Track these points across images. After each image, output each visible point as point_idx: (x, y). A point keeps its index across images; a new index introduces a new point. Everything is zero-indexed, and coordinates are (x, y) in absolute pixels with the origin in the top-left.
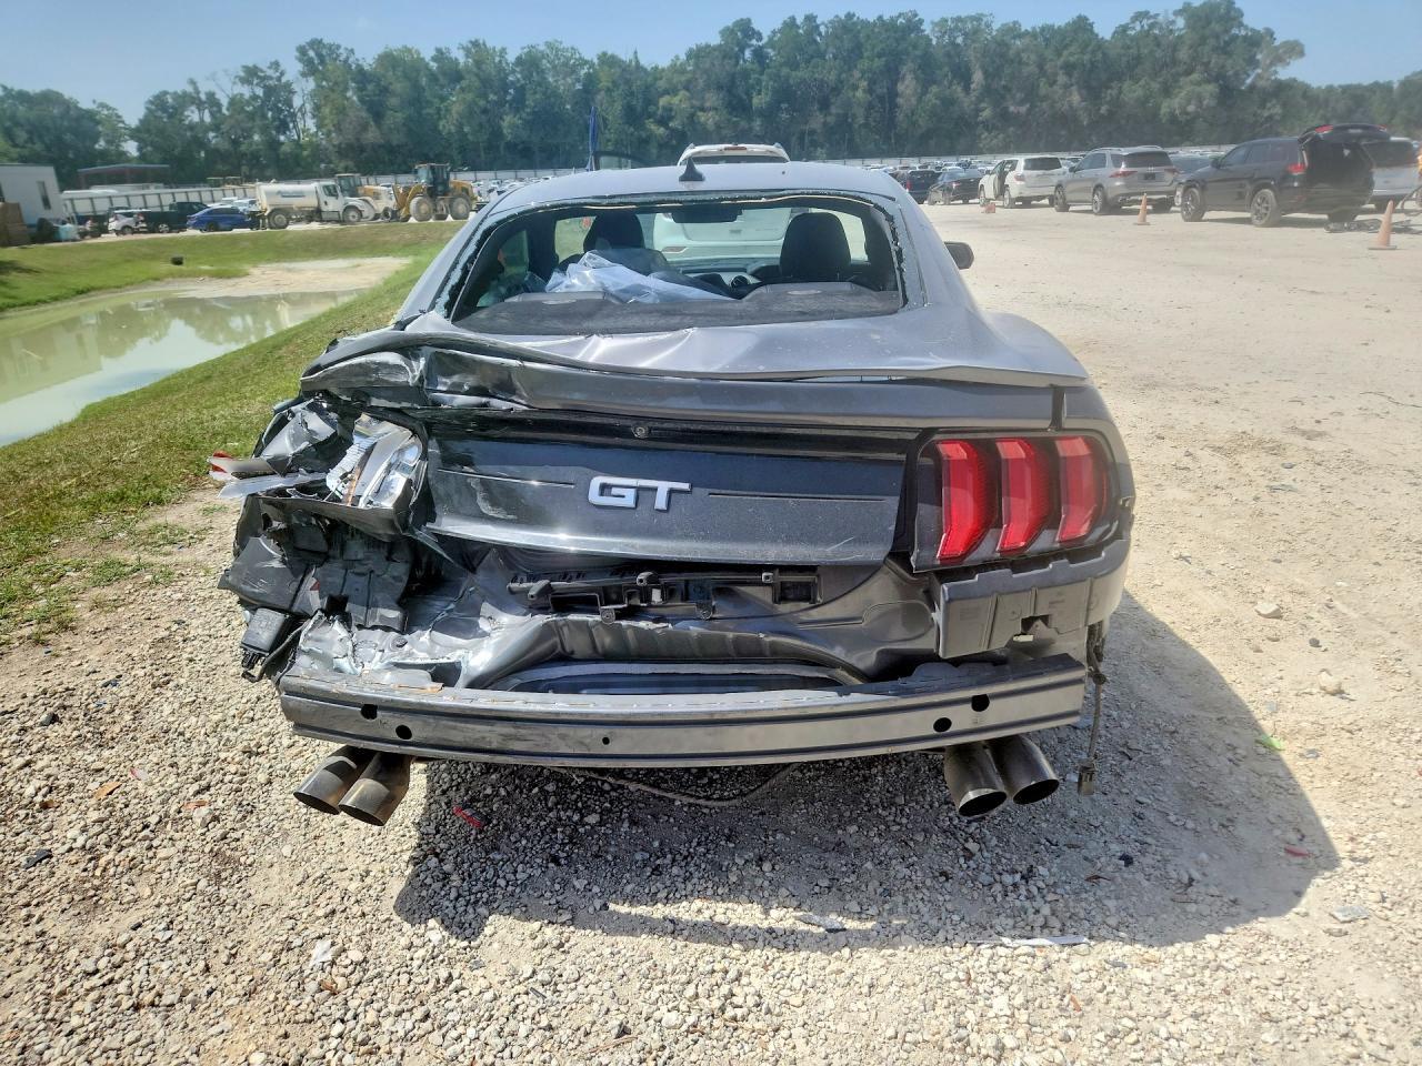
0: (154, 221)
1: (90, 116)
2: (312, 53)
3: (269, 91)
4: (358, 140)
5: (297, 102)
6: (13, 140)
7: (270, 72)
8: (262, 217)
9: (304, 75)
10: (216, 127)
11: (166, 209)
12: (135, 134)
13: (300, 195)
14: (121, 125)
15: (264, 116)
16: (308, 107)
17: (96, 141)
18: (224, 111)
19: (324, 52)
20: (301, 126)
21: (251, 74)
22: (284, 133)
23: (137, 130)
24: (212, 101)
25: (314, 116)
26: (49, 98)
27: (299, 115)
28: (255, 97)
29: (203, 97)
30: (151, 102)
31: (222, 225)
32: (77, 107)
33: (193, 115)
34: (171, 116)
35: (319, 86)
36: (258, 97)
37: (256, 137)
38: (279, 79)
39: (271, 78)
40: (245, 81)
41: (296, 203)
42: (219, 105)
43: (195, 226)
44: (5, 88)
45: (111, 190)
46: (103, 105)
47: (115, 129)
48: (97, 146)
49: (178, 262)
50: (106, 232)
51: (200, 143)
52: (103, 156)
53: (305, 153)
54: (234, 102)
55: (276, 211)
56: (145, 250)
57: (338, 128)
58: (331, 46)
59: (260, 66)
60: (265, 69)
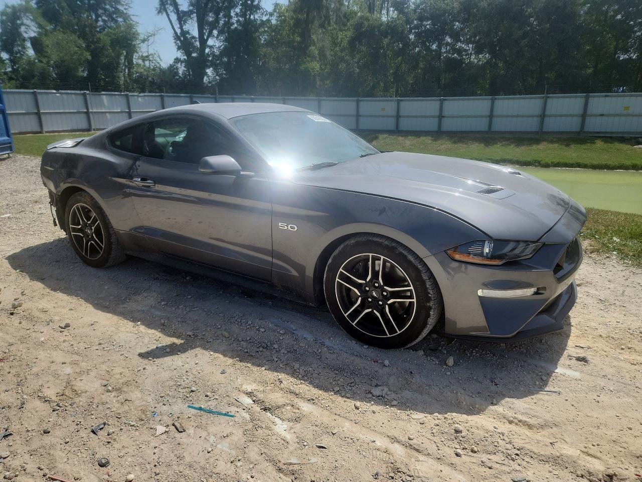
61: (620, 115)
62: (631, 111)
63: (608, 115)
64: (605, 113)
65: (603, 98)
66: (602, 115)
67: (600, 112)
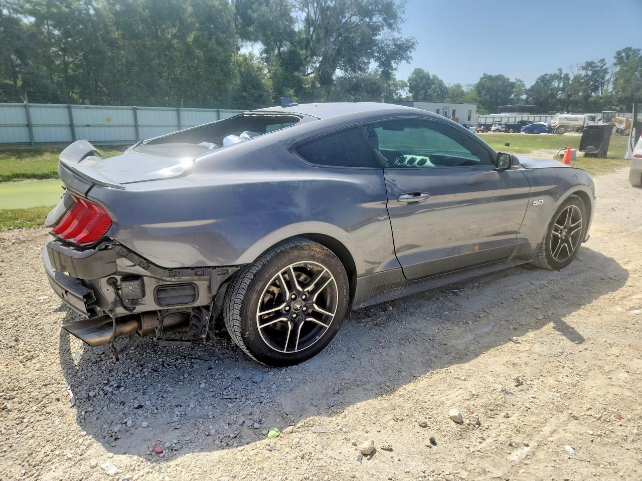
0: (508, 128)
1: (512, 85)
2: (623, 54)
3: (595, 73)
4: (633, 95)
5: (607, 77)
6: (480, 94)
7: (598, 64)
8: (554, 129)
9: (615, 64)
10: (563, 89)
11: (516, 123)
12: (528, 92)
13: (576, 120)
14: (523, 88)
15: (588, 84)
16: (612, 79)
17: (510, 95)
18: (570, 82)
19: (630, 53)
20: (605, 88)
21: (590, 65)
22: (595, 92)
23: (529, 90)
24: (567, 77)
25: (614, 84)
26: (500, 78)
27: (606, 83)
28: (587, 76)
29: (562, 76)
30: (539, 79)
31: (535, 131)
32: (508, 81)
33: (555, 84)
34: (545, 85)
35: (622, 69)
36: (589, 75)
37: (580, 94)
38: (602, 67)
39: (598, 66)
40: (584, 68)
41: (572, 123)
42: (568, 79)
43: (523, 131)
44: (484, 74)
45: (508, 115)
46: (519, 80)
47: (520, 90)
48: (510, 97)
49: (508, 145)
50: (490, 131)
51: (553, 96)
52: (511, 101)
53: (601, 101)
54: (577, 79)
55: (560, 127)
56: (497, 139)
57: (624, 90)
58: (635, 50)
59: (595, 61)
60: (596, 63)
61: (104, 126)
62: (111, 123)
63: (94, 126)
64: (90, 123)
65: (84, 110)
66: (88, 126)
67: (86, 123)
